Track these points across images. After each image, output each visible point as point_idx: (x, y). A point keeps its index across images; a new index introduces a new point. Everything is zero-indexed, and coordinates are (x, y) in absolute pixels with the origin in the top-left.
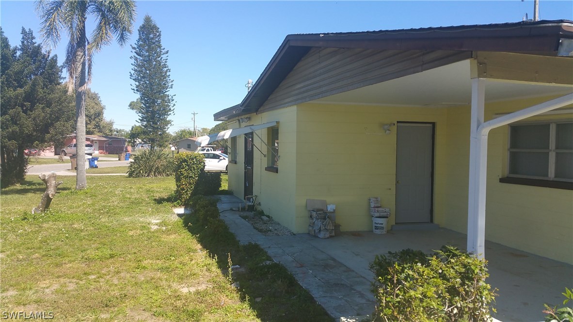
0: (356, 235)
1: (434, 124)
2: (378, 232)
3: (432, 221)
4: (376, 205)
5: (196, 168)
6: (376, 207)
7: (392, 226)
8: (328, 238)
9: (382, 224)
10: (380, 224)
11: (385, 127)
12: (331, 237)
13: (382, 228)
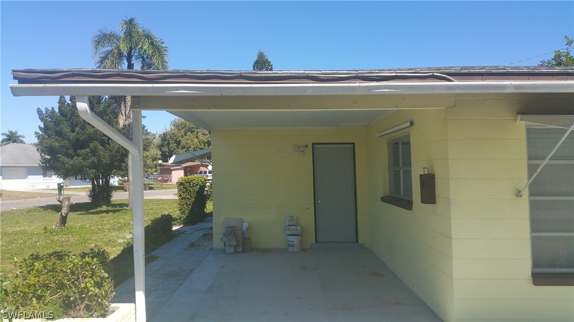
0: (266, 251)
1: (353, 144)
2: (290, 249)
3: (357, 241)
4: (290, 224)
5: (192, 190)
6: (290, 226)
7: (312, 244)
8: (232, 253)
9: (293, 242)
10: (291, 242)
11: (300, 149)
12: (235, 252)
13: (294, 246)
